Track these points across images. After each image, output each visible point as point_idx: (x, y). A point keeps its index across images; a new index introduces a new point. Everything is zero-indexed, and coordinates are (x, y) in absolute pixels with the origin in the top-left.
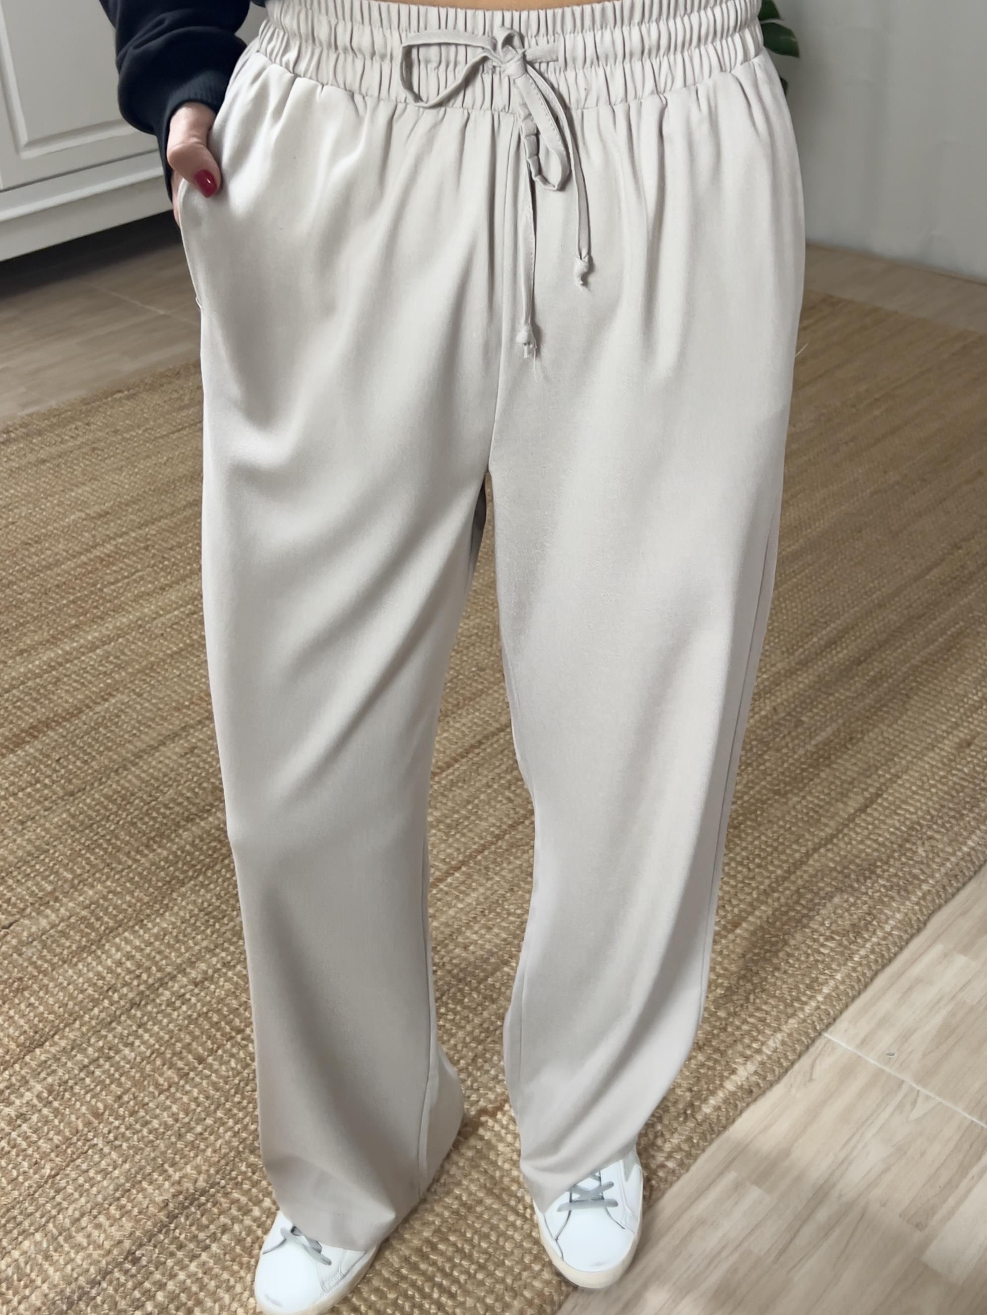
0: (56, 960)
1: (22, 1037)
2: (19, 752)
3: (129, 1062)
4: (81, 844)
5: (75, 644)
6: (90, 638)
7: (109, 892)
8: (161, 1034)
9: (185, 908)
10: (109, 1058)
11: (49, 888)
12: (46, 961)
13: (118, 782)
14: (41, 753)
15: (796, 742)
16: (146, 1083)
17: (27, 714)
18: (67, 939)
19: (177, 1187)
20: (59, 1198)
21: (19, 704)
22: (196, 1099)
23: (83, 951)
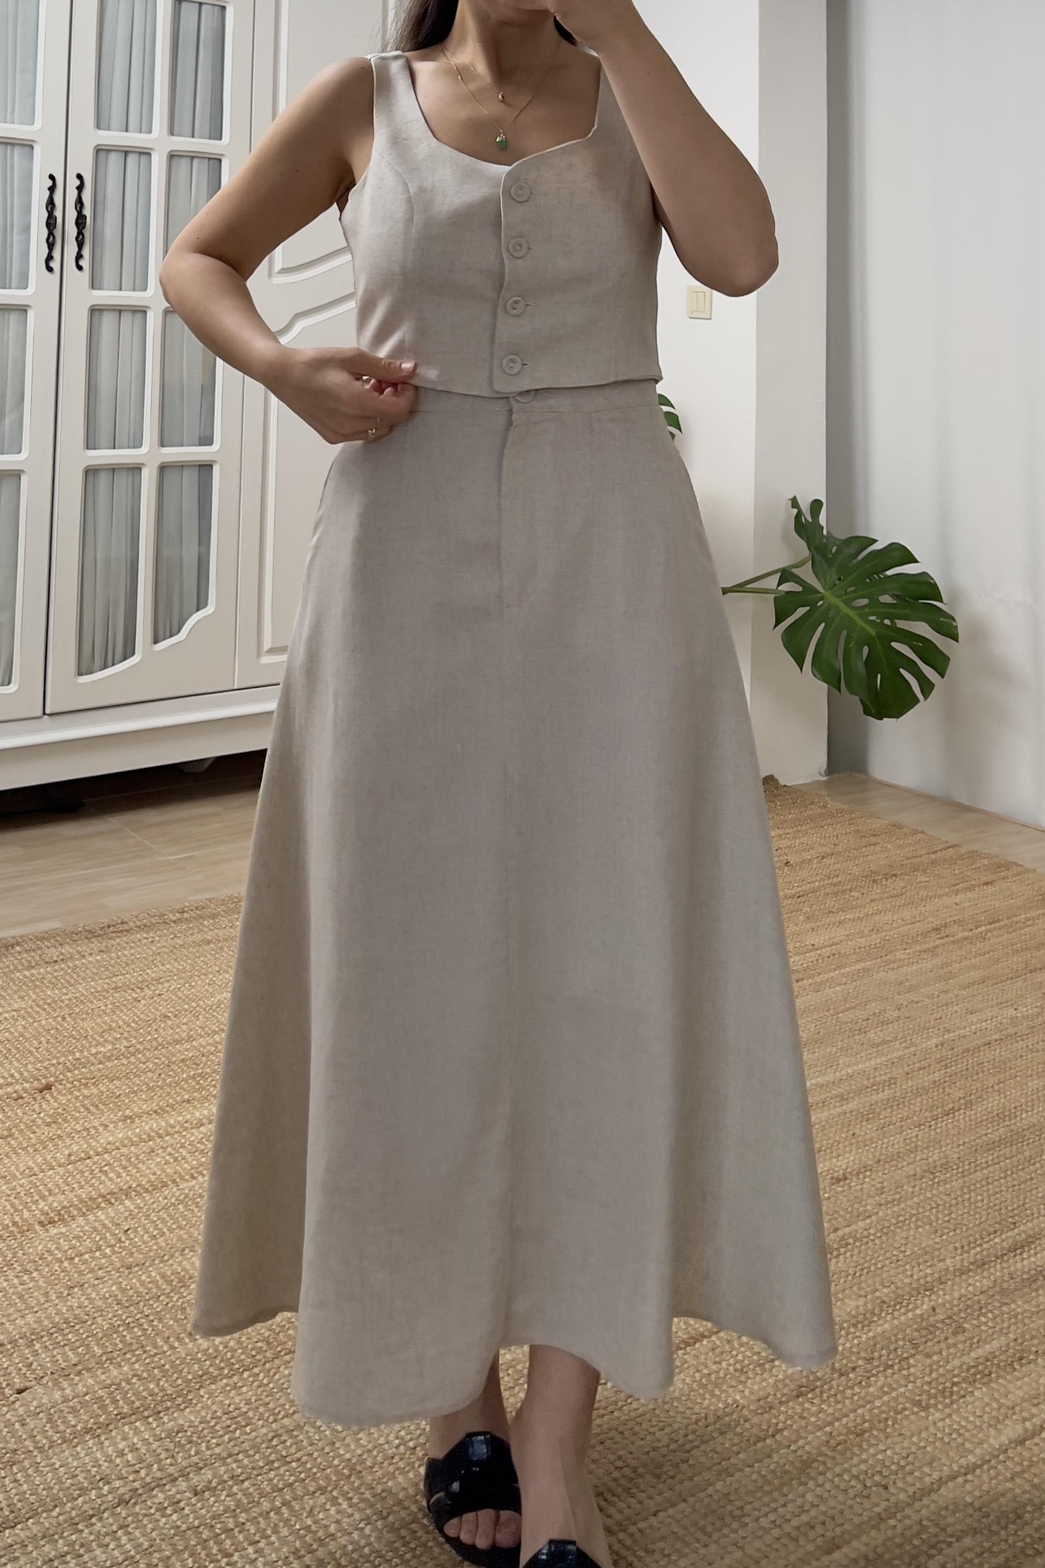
0: (55, 1438)
2: (90, 1217)
4: (122, 1320)
5: (180, 1118)
6: (197, 1114)
7: (134, 1376)
9: (209, 1408)
11: (74, 1360)
12: (46, 1437)
13: (180, 1264)
14: (112, 1222)
15: (952, 1350)
17: (111, 1179)
18: (75, 1417)
21: (106, 1168)
23: (86, 1433)
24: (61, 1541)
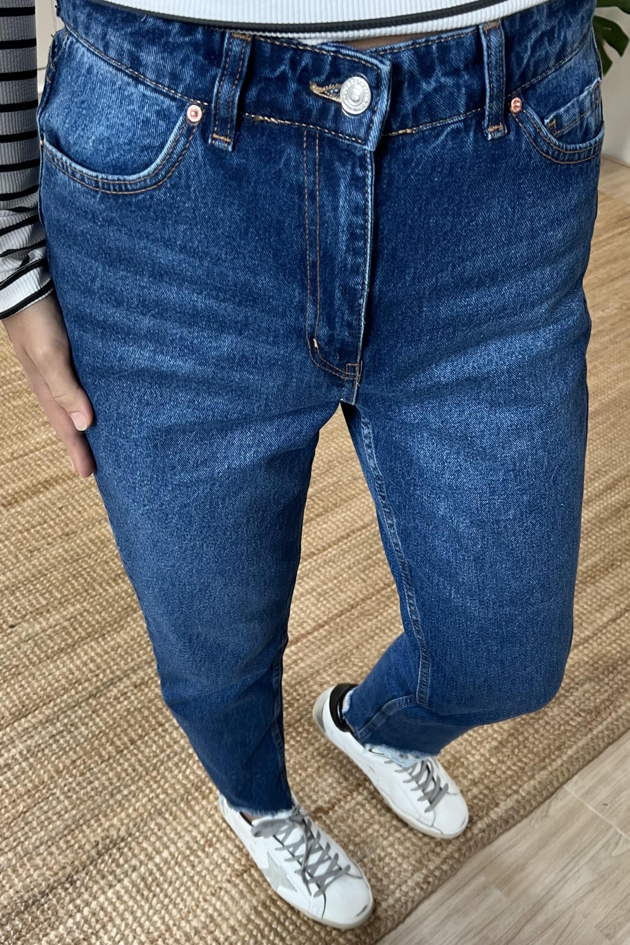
0: (42, 656)
1: (14, 709)
2: (35, 499)
3: (83, 737)
4: (70, 573)
7: (84, 611)
8: (108, 719)
9: (135, 629)
10: (70, 732)
12: (36, 656)
14: (50, 502)
16: (93, 753)
17: (44, 471)
18: (52, 641)
19: (106, 833)
20: (27, 828)
21: (39, 462)
22: (126, 770)
23: (62, 651)
24: (58, 724)
